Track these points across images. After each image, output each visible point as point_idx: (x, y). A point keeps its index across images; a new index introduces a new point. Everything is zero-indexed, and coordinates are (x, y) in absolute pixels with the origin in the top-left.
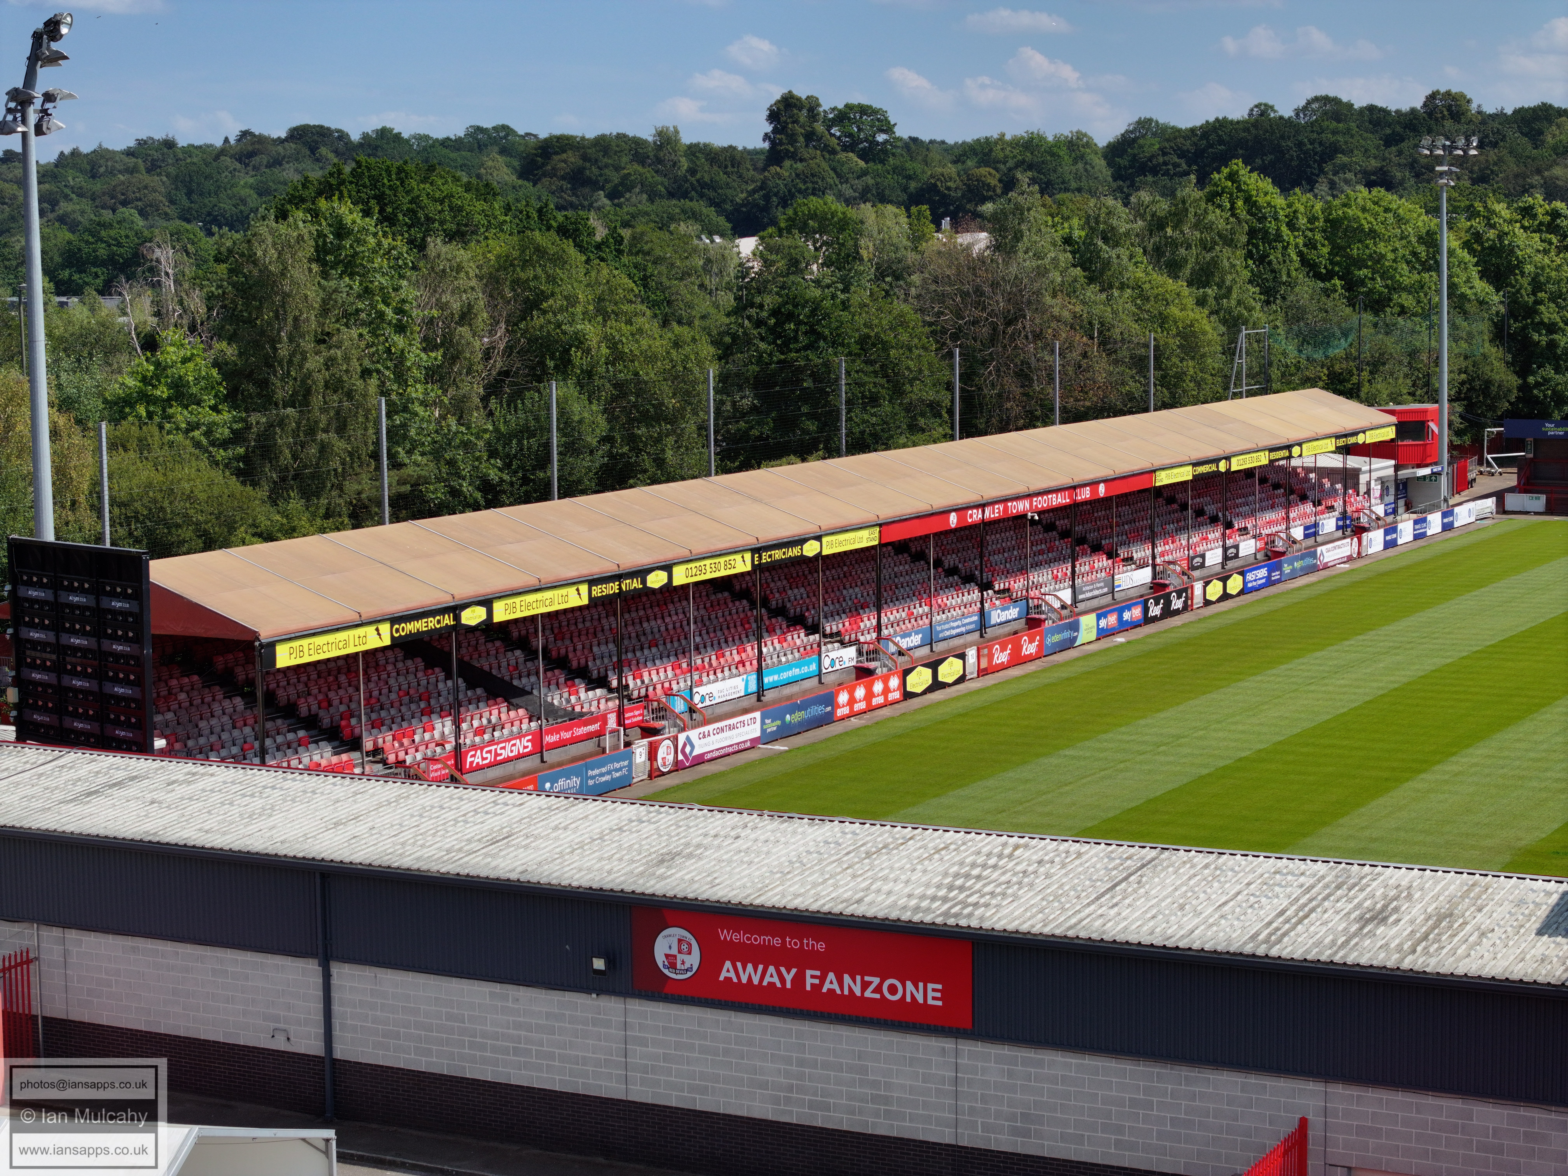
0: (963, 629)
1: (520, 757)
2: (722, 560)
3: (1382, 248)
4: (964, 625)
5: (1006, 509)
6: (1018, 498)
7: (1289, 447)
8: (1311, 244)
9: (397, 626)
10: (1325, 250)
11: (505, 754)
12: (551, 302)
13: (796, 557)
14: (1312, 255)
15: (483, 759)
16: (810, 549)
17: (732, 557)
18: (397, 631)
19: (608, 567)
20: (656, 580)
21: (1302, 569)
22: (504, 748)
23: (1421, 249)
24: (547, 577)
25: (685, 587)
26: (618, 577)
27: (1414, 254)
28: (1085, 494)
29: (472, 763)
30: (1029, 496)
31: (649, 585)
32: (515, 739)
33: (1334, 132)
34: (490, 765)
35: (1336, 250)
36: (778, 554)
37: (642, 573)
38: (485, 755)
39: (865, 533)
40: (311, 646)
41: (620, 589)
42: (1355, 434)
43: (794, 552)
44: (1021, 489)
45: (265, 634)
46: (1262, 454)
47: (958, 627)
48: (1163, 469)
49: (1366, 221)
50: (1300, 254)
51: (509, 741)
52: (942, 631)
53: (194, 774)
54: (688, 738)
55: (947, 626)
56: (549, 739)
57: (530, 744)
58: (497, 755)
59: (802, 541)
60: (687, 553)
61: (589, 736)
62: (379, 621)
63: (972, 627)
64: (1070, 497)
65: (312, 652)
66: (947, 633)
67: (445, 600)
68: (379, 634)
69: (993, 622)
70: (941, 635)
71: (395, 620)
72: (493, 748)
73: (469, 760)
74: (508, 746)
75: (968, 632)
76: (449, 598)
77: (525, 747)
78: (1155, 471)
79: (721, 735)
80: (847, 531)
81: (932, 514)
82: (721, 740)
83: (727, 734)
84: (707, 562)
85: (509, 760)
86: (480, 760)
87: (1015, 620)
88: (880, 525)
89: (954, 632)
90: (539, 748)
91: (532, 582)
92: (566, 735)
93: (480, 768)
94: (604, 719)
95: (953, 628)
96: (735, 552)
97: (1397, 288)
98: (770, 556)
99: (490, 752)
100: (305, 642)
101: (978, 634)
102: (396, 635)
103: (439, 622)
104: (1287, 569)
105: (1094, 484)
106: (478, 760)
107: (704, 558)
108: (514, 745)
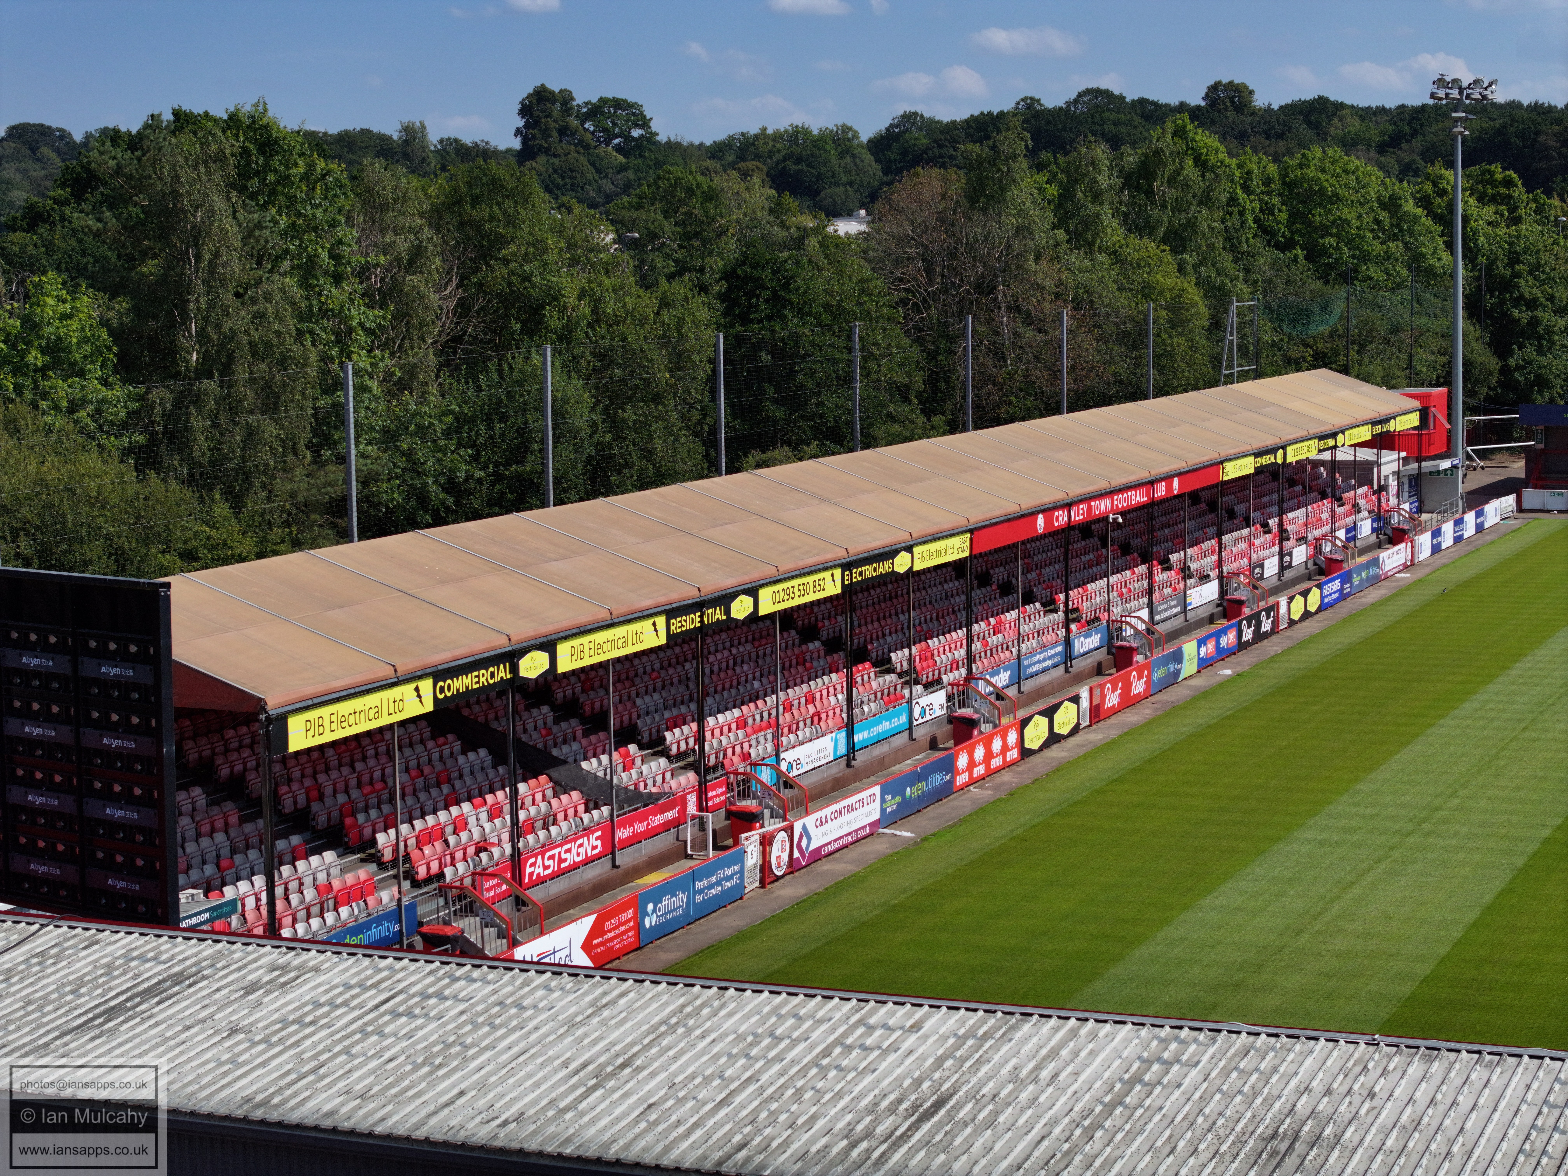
0: (1049, 663)
1: (588, 861)
2: (810, 579)
3: (1346, 213)
4: (1050, 658)
5: (1089, 508)
6: (1100, 496)
7: (1334, 435)
8: (1267, 209)
9: (441, 684)
10: (1284, 216)
11: (571, 858)
12: (513, 248)
13: (888, 574)
14: (1269, 222)
15: (546, 868)
16: (902, 563)
17: (820, 575)
18: (442, 690)
19: (686, 593)
20: (741, 608)
21: (1368, 579)
22: (568, 851)
23: (1384, 215)
24: (620, 609)
25: (770, 617)
26: (699, 606)
27: (1377, 221)
28: (1161, 491)
29: (531, 874)
30: (1111, 493)
31: (733, 615)
32: (582, 837)
33: (1117, 123)
34: (553, 876)
35: (1294, 217)
36: (869, 571)
37: (725, 599)
38: (547, 863)
39: (955, 542)
40: (334, 718)
41: (702, 621)
42: (1387, 420)
43: (884, 568)
44: (1102, 485)
45: (274, 703)
46: (1311, 442)
47: (1044, 660)
48: (1230, 460)
49: (1329, 183)
50: (1256, 220)
51: (575, 840)
52: (1030, 666)
53: (284, 969)
54: (804, 827)
55: (1034, 660)
56: (622, 834)
57: (599, 843)
58: (561, 861)
59: (890, 554)
60: (773, 571)
61: (666, 827)
62: (420, 677)
63: (1057, 659)
64: (1148, 495)
65: (334, 726)
66: (1034, 669)
67: (499, 643)
68: (419, 696)
69: (1076, 653)
70: (1028, 671)
71: (440, 674)
72: (556, 851)
73: (529, 870)
74: (574, 846)
75: (1054, 666)
76: (504, 641)
77: (594, 848)
78: (1222, 462)
79: (840, 820)
80: (939, 539)
81: (1022, 516)
82: (840, 827)
83: (846, 818)
84: (795, 582)
85: (575, 867)
86: (541, 870)
87: (1097, 649)
88: (971, 531)
89: (1041, 667)
90: (611, 847)
91: (603, 615)
92: (641, 827)
93: (542, 880)
94: (682, 802)
95: (1039, 662)
96: (826, 569)
97: (1365, 258)
98: (861, 574)
99: (552, 857)
100: (324, 711)
101: (1062, 668)
102: (441, 696)
103: (492, 675)
104: (1356, 580)
105: (1168, 478)
106: (539, 870)
107: (793, 578)
108: (581, 845)
